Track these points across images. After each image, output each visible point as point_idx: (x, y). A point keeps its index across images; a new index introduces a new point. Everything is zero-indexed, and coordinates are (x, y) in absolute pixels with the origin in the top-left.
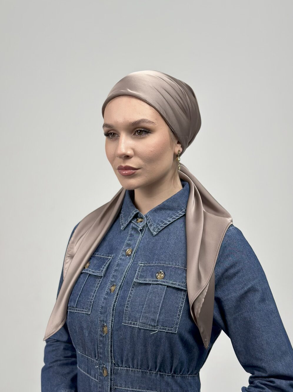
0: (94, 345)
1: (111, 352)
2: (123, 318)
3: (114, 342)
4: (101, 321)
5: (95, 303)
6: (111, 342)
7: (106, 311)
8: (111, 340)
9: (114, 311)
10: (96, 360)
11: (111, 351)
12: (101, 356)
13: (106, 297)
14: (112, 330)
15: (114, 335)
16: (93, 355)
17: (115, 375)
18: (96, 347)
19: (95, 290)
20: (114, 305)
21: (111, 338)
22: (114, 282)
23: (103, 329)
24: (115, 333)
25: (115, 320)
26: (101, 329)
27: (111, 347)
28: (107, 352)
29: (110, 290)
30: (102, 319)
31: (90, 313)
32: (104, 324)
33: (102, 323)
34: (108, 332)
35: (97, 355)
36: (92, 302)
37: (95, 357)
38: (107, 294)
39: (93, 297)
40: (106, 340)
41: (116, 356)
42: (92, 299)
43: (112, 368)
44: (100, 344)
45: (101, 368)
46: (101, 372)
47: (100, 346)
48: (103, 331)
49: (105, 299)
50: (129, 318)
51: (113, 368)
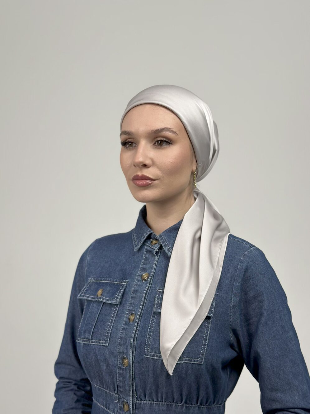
0: (113, 378)
1: (132, 386)
2: (145, 349)
3: (135, 375)
4: (120, 353)
5: (113, 334)
6: (132, 375)
7: (126, 342)
8: (132, 373)
9: (135, 342)
10: (116, 394)
11: (132, 384)
12: (121, 390)
13: (125, 327)
14: (133, 362)
15: (135, 368)
16: (112, 389)
17: (137, 410)
18: (115, 380)
19: (112, 320)
20: (135, 336)
21: (132, 370)
22: (132, 310)
23: (123, 361)
24: (136, 365)
25: (137, 351)
26: (121, 361)
27: (132, 380)
28: (128, 386)
29: (129, 319)
30: (121, 351)
31: (108, 345)
32: (124, 356)
33: (122, 355)
34: (129, 364)
35: (116, 388)
36: (110, 333)
37: (115, 390)
38: (126, 323)
39: (110, 327)
40: (126, 373)
41: (138, 389)
42: (109, 330)
43: (133, 402)
44: (119, 378)
45: (122, 402)
46: (121, 407)
47: (119, 379)
48: (123, 364)
49: (124, 329)
50: (152, 349)
51: (135, 402)
